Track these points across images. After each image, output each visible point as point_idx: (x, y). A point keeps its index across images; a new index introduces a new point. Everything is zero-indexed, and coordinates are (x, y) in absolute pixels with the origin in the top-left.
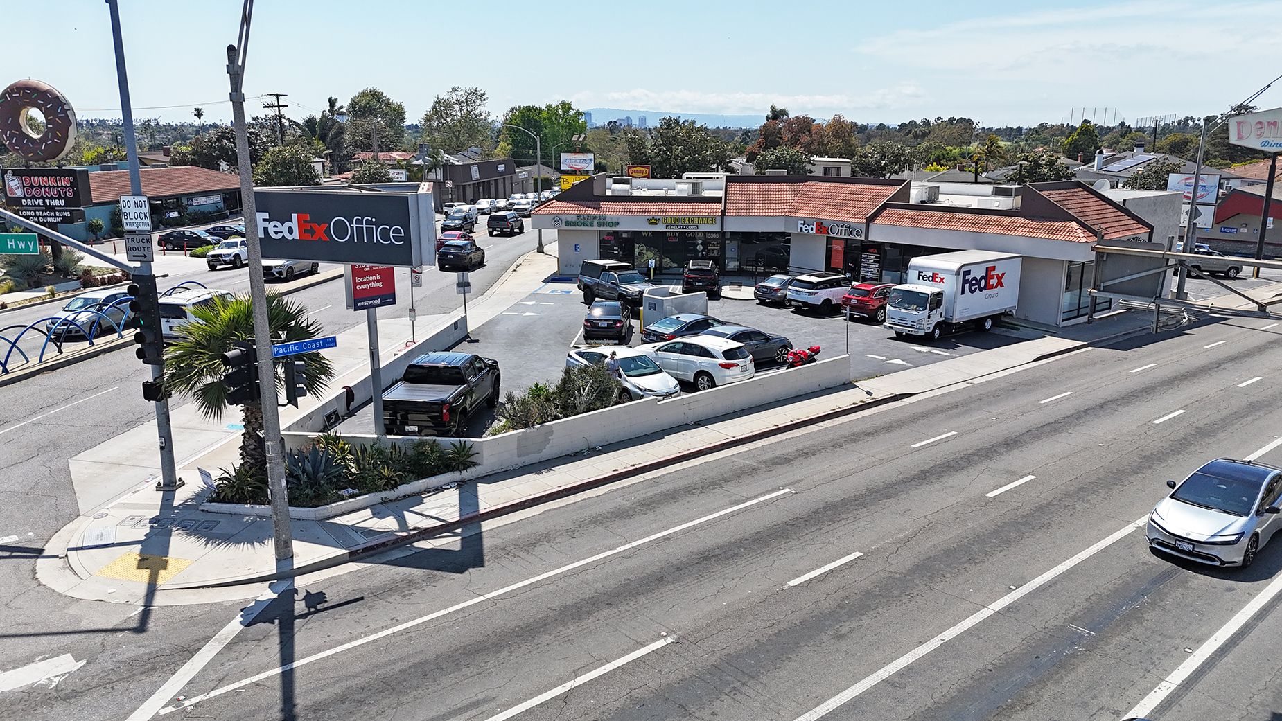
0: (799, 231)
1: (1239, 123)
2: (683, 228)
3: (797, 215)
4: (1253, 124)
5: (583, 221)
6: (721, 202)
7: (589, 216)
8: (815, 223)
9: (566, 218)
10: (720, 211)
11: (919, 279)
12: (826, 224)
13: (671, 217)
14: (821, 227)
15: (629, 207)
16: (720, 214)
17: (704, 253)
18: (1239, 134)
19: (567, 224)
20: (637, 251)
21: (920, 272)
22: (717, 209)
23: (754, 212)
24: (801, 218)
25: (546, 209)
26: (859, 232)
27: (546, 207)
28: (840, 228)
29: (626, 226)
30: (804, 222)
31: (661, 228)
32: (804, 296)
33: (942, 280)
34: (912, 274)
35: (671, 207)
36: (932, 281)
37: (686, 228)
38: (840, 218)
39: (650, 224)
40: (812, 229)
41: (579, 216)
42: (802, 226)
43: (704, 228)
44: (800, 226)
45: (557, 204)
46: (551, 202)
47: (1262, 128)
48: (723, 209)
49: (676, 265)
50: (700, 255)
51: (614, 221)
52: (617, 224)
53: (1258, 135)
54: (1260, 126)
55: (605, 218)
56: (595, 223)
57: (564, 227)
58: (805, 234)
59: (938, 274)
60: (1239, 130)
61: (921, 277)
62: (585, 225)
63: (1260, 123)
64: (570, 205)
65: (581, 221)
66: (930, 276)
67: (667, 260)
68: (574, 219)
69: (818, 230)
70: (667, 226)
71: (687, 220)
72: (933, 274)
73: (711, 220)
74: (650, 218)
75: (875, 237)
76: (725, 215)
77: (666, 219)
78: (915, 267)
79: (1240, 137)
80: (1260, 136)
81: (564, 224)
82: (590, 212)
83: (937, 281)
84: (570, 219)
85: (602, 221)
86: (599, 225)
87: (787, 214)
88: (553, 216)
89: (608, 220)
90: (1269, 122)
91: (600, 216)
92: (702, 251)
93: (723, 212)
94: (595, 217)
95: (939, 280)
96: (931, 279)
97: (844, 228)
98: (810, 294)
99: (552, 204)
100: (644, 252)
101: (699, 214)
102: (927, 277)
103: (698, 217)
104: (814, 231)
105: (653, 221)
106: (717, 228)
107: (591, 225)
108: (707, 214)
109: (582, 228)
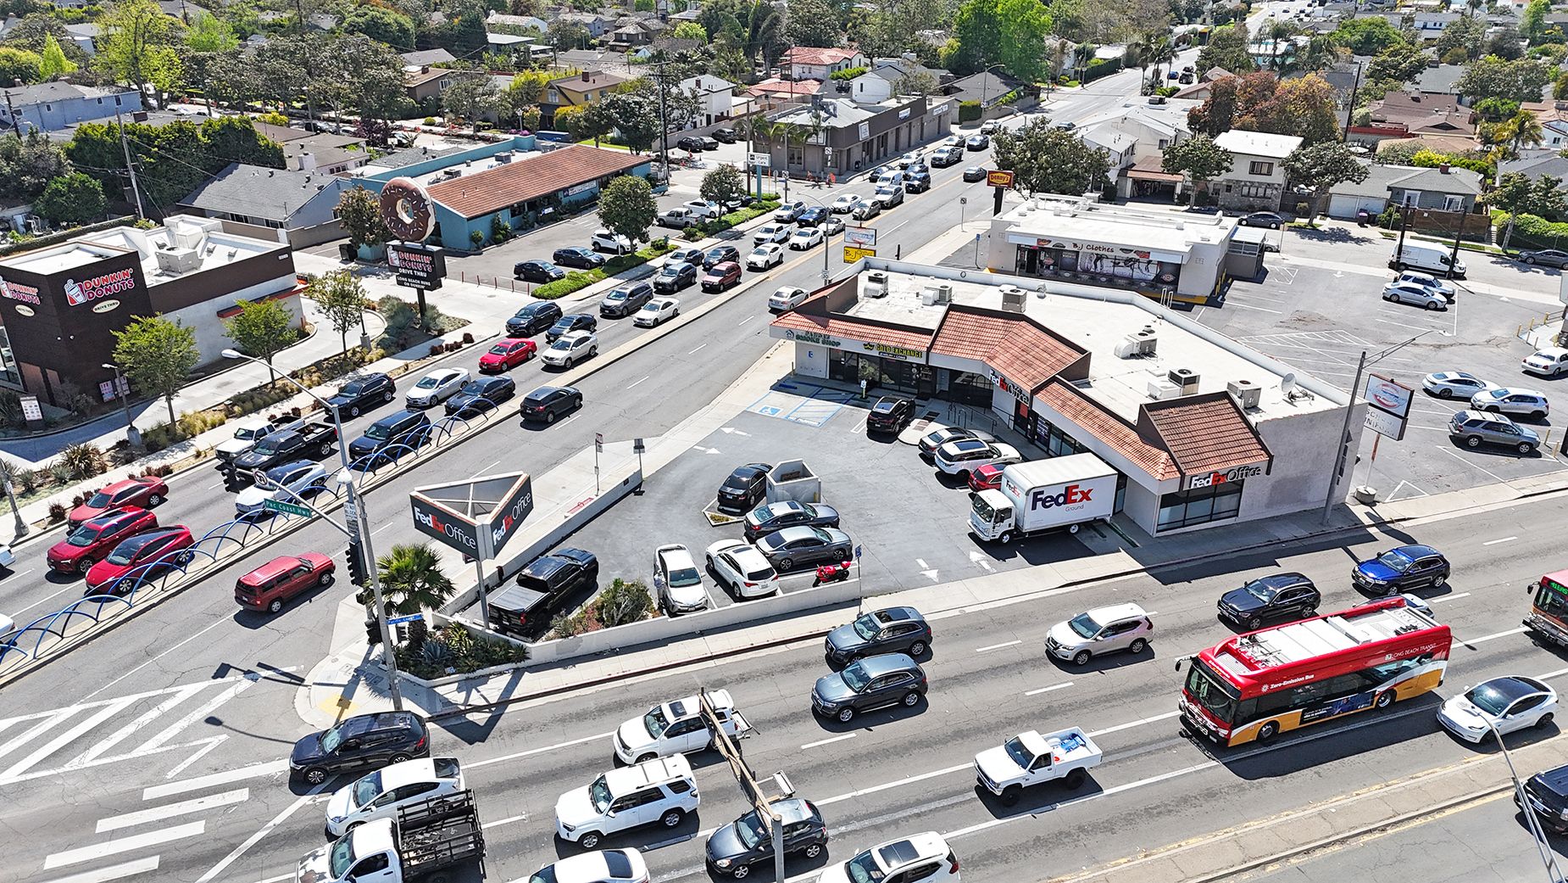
0: (992, 379)
2: (894, 358)
3: (991, 363)
5: (811, 337)
6: (932, 335)
7: (816, 334)
8: (1000, 377)
9: (797, 332)
10: (928, 344)
12: (1007, 381)
13: (885, 344)
14: (1004, 383)
15: (852, 329)
16: (926, 349)
19: (798, 337)
20: (860, 365)
22: (926, 342)
23: (957, 351)
25: (783, 321)
26: (1026, 399)
27: (784, 318)
28: (1015, 389)
29: (847, 346)
30: (994, 373)
31: (875, 353)
32: (946, 466)
35: (887, 334)
37: (896, 358)
39: (866, 348)
40: (998, 382)
41: (808, 332)
42: (991, 376)
43: (910, 359)
44: (994, 377)
48: (932, 343)
49: (893, 382)
50: (914, 377)
51: (837, 340)
52: (839, 344)
55: (828, 338)
56: (821, 340)
57: (799, 341)
61: (1008, 486)
62: (812, 340)
64: (804, 320)
65: (808, 337)
67: (885, 376)
69: (1001, 385)
70: (880, 353)
71: (897, 351)
73: (919, 354)
74: (866, 343)
75: (1038, 410)
76: (930, 351)
77: (879, 347)
81: (795, 337)
82: (818, 330)
84: (803, 333)
85: (826, 339)
86: (824, 342)
87: (986, 360)
88: (787, 329)
89: (831, 339)
91: (825, 335)
93: (929, 349)
94: (821, 335)
97: (1018, 391)
99: (789, 315)
100: (867, 366)
101: (909, 345)
103: (909, 348)
105: (869, 346)
106: (924, 361)
107: (818, 341)
108: (916, 346)
109: (810, 343)
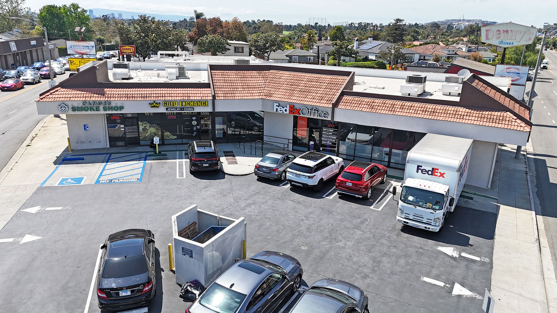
0: (275, 111)
1: (487, 31)
2: (181, 110)
3: (272, 98)
4: (495, 31)
5: (89, 106)
6: (210, 87)
7: (94, 102)
8: (288, 106)
9: (72, 104)
10: (210, 95)
11: (417, 172)
12: (297, 107)
13: (170, 101)
14: (293, 109)
15: (131, 93)
16: (211, 98)
17: (198, 127)
18: (487, 37)
19: (74, 109)
20: (141, 128)
21: (418, 166)
22: (207, 94)
23: (238, 96)
24: (276, 101)
25: (51, 96)
26: (326, 114)
27: (51, 94)
28: (310, 111)
29: (130, 109)
30: (279, 104)
31: (162, 110)
32: (304, 179)
33: (442, 175)
34: (410, 168)
35: (168, 92)
36: (432, 174)
37: (183, 110)
38: (309, 102)
39: (152, 107)
40: (286, 110)
41: (84, 102)
42: (277, 107)
43: (197, 110)
44: (275, 107)
45: (62, 91)
46: (56, 89)
47: (499, 34)
48: (213, 94)
49: (175, 137)
50: (195, 128)
51: (119, 105)
52: (122, 108)
53: (497, 38)
54: (498, 33)
55: (110, 104)
56: (101, 107)
57: (71, 112)
58: (280, 114)
59: (438, 170)
60: (487, 35)
61: (420, 171)
62: (92, 109)
63: (499, 30)
64: (75, 92)
65: (86, 107)
66: (430, 171)
67: (167, 134)
68: (81, 105)
69: (291, 112)
70: (167, 109)
71: (184, 103)
72: (433, 169)
73: (204, 103)
74: (151, 102)
75: (339, 118)
76: (215, 99)
77: (165, 103)
78: (413, 161)
79: (487, 38)
80: (498, 38)
81: (70, 109)
82: (96, 98)
83: (437, 176)
84: (76, 105)
85: (107, 106)
86: (105, 109)
87: (264, 97)
88: (59, 103)
89: (113, 104)
90: (503, 30)
91: (105, 102)
92: (196, 125)
93: (214, 97)
94: (100, 103)
95: (439, 174)
96: (430, 173)
97: (313, 111)
98: (309, 177)
99: (57, 91)
100: (148, 128)
101: (193, 98)
102: (426, 171)
103: (193, 101)
104: (288, 112)
105: (154, 105)
106: (209, 109)
107: (98, 109)
108: (200, 98)
109: (89, 112)
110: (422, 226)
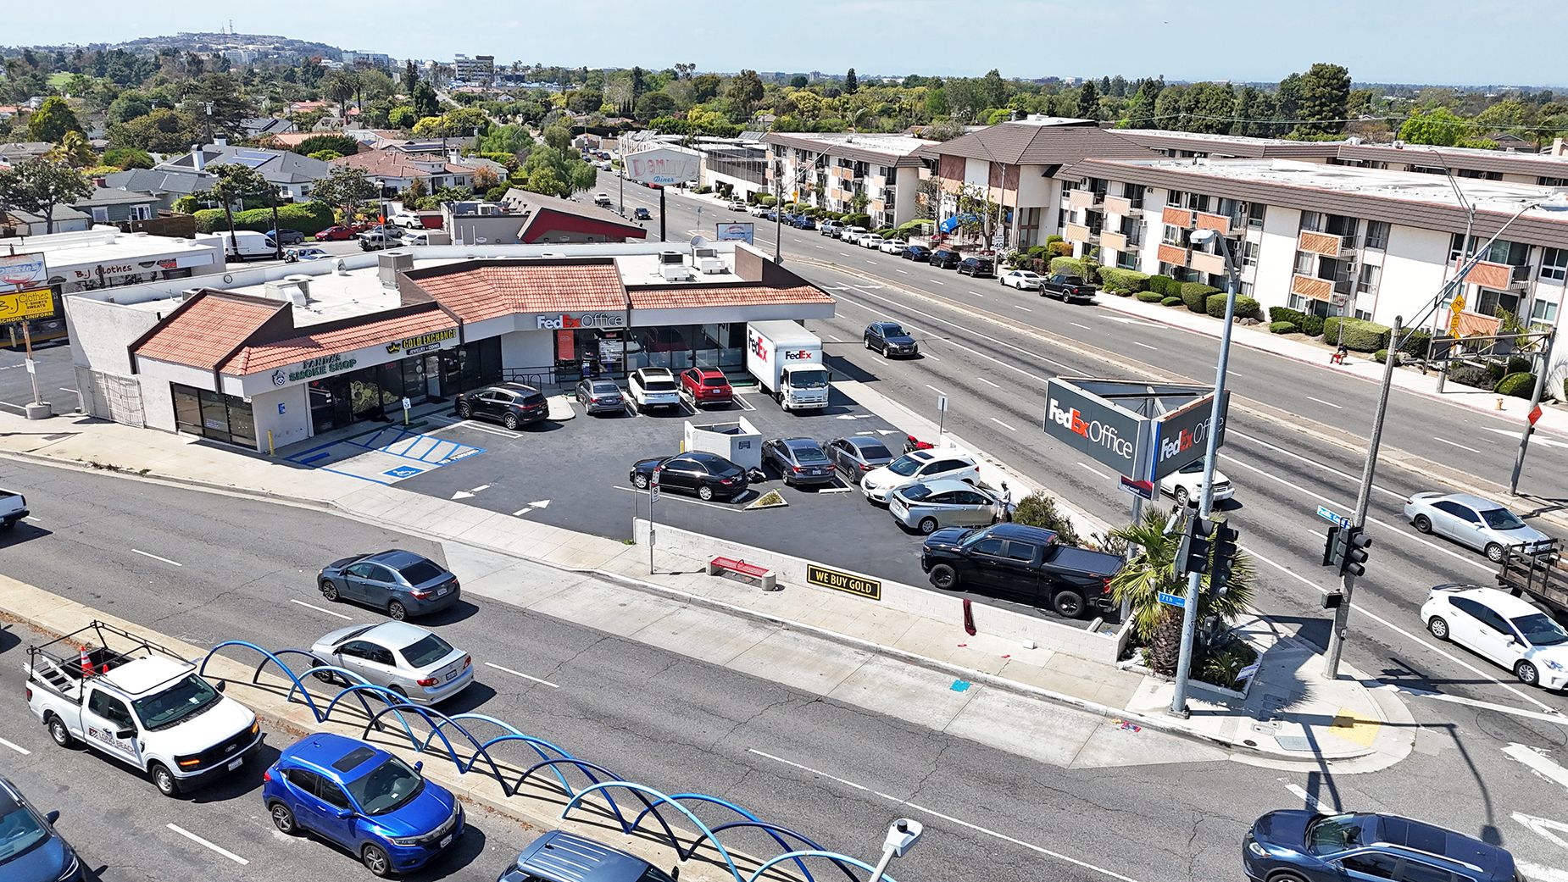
0: (540, 327)
1: (634, 161)
3: (530, 310)
4: (646, 162)
5: (312, 369)
6: (439, 308)
7: (318, 361)
8: (561, 317)
9: (291, 370)
10: (451, 319)
11: (787, 358)
12: (574, 317)
14: (570, 320)
16: (456, 324)
19: (293, 377)
20: (353, 393)
21: (787, 352)
24: (540, 314)
26: (620, 320)
27: (248, 359)
28: (594, 319)
30: (545, 316)
31: (402, 355)
33: (809, 356)
36: (800, 357)
38: (583, 307)
39: (390, 352)
40: (558, 324)
41: (306, 363)
42: (543, 322)
43: (444, 345)
44: (540, 322)
45: (257, 352)
46: (245, 351)
51: (349, 357)
53: (651, 172)
54: (651, 164)
55: (337, 358)
56: (327, 369)
57: (289, 383)
59: (805, 351)
61: (789, 356)
62: (315, 373)
63: (650, 161)
65: (309, 369)
66: (798, 354)
68: (300, 368)
69: (566, 325)
72: (800, 351)
74: (388, 345)
75: (637, 323)
76: (463, 324)
81: (288, 379)
84: (295, 371)
85: (335, 363)
86: (332, 369)
87: (516, 310)
88: (273, 371)
89: (343, 359)
91: (332, 356)
94: (324, 360)
97: (600, 318)
99: (249, 353)
100: (361, 391)
101: (436, 328)
102: (794, 355)
104: (561, 326)
105: (392, 348)
106: (458, 342)
107: (323, 371)
110: (815, 405)
